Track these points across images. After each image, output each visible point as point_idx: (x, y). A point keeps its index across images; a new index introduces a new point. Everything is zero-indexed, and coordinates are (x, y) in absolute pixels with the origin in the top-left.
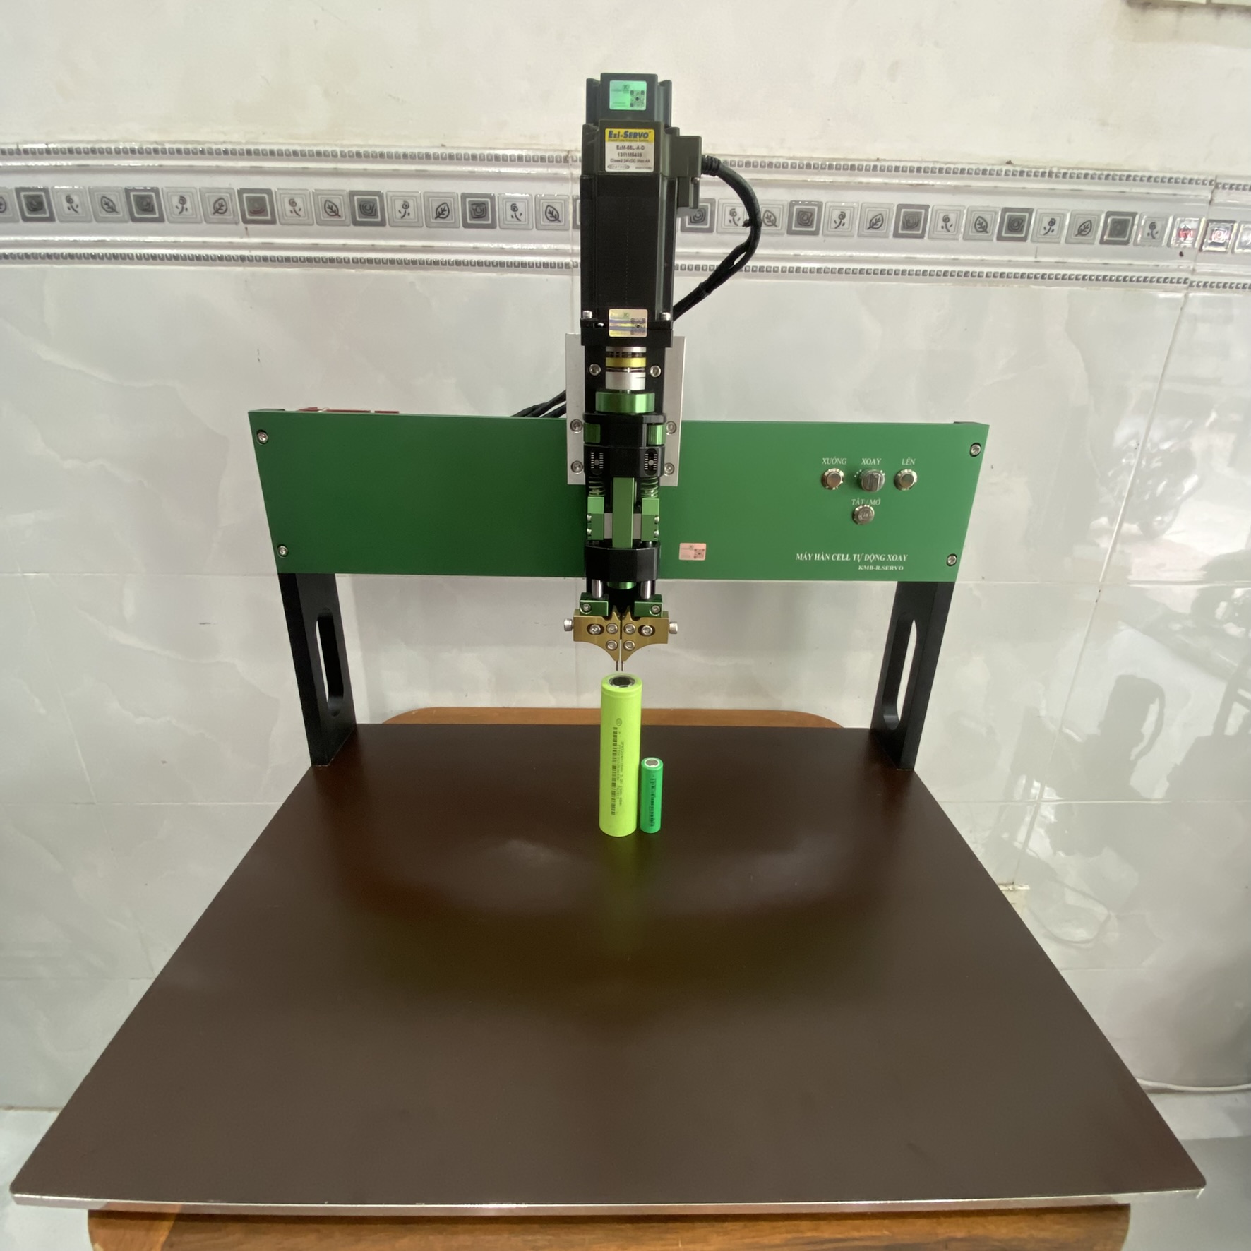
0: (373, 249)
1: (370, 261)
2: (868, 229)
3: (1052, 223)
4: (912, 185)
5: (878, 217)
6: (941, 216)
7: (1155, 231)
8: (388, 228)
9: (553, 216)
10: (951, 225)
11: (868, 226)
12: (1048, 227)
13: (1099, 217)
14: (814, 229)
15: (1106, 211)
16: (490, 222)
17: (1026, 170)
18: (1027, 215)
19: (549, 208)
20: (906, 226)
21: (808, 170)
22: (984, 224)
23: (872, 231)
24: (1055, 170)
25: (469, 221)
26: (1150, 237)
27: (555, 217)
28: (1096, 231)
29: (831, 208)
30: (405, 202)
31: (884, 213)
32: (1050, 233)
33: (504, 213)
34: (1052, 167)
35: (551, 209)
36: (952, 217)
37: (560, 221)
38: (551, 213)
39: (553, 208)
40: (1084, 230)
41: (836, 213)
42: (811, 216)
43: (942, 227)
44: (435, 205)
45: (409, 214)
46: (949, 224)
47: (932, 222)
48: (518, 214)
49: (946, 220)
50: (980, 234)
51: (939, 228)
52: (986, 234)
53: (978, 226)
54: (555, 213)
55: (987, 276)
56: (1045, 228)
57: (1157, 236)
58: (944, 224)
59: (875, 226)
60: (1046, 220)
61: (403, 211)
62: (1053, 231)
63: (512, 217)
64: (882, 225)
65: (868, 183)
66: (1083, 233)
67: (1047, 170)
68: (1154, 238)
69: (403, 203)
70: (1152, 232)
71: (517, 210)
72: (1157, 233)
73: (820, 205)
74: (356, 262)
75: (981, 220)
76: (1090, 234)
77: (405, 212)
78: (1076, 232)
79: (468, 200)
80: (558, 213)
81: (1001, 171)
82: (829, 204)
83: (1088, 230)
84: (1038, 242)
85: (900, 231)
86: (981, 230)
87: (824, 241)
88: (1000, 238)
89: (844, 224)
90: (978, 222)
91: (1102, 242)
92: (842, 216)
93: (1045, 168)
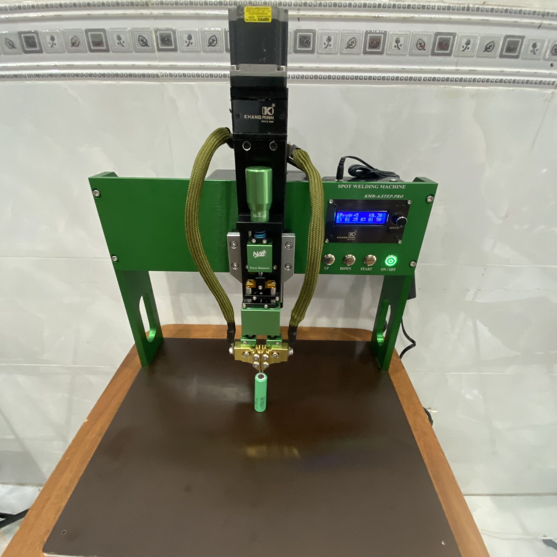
0: (38, 68)
1: (38, 76)
2: (347, 48)
3: (468, 43)
4: (375, 17)
5: (352, 40)
6: (395, 38)
7: (536, 49)
8: (44, 55)
9: (144, 43)
10: (401, 45)
11: (346, 46)
12: (465, 46)
13: (499, 38)
14: (311, 49)
15: (504, 35)
16: (105, 48)
17: (451, 5)
18: (452, 37)
19: (141, 37)
20: (371, 46)
21: (306, 7)
22: (423, 44)
23: (349, 49)
24: (471, 6)
25: (93, 48)
26: (532, 53)
27: (145, 43)
28: (498, 48)
29: (322, 34)
30: (51, 36)
31: (356, 37)
32: (466, 49)
33: (112, 41)
34: (469, 4)
35: (142, 38)
36: (402, 40)
37: (148, 46)
38: (142, 41)
39: (143, 37)
40: (489, 48)
41: (325, 39)
42: (309, 39)
43: (395, 47)
44: (70, 37)
45: (55, 44)
46: (399, 44)
47: (390, 43)
48: (122, 41)
49: (397, 41)
50: (420, 51)
51: (393, 47)
52: (424, 51)
53: (418, 46)
54: (145, 40)
55: (424, 80)
56: (463, 47)
57: (537, 52)
58: (396, 44)
59: (351, 47)
60: (464, 41)
61: (51, 42)
62: (468, 48)
63: (118, 44)
64: (355, 46)
65: (345, 16)
66: (488, 50)
67: (466, 6)
68: (535, 53)
69: (50, 37)
70: (534, 50)
71: (121, 39)
72: (537, 50)
73: (314, 32)
74: (30, 77)
75: (421, 42)
76: (493, 51)
77: (53, 43)
78: (484, 49)
79: (89, 33)
80: (146, 40)
81: (435, 6)
82: (320, 31)
83: (491, 48)
84: (458, 56)
85: (368, 50)
86: (421, 48)
87: (318, 57)
88: (433, 54)
89: (330, 46)
90: (419, 43)
91: (501, 56)
92: (329, 39)
93: (464, 4)
